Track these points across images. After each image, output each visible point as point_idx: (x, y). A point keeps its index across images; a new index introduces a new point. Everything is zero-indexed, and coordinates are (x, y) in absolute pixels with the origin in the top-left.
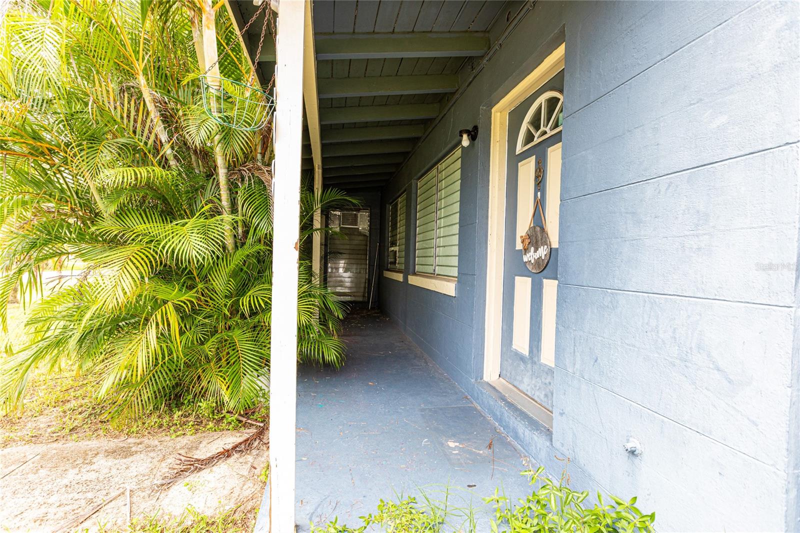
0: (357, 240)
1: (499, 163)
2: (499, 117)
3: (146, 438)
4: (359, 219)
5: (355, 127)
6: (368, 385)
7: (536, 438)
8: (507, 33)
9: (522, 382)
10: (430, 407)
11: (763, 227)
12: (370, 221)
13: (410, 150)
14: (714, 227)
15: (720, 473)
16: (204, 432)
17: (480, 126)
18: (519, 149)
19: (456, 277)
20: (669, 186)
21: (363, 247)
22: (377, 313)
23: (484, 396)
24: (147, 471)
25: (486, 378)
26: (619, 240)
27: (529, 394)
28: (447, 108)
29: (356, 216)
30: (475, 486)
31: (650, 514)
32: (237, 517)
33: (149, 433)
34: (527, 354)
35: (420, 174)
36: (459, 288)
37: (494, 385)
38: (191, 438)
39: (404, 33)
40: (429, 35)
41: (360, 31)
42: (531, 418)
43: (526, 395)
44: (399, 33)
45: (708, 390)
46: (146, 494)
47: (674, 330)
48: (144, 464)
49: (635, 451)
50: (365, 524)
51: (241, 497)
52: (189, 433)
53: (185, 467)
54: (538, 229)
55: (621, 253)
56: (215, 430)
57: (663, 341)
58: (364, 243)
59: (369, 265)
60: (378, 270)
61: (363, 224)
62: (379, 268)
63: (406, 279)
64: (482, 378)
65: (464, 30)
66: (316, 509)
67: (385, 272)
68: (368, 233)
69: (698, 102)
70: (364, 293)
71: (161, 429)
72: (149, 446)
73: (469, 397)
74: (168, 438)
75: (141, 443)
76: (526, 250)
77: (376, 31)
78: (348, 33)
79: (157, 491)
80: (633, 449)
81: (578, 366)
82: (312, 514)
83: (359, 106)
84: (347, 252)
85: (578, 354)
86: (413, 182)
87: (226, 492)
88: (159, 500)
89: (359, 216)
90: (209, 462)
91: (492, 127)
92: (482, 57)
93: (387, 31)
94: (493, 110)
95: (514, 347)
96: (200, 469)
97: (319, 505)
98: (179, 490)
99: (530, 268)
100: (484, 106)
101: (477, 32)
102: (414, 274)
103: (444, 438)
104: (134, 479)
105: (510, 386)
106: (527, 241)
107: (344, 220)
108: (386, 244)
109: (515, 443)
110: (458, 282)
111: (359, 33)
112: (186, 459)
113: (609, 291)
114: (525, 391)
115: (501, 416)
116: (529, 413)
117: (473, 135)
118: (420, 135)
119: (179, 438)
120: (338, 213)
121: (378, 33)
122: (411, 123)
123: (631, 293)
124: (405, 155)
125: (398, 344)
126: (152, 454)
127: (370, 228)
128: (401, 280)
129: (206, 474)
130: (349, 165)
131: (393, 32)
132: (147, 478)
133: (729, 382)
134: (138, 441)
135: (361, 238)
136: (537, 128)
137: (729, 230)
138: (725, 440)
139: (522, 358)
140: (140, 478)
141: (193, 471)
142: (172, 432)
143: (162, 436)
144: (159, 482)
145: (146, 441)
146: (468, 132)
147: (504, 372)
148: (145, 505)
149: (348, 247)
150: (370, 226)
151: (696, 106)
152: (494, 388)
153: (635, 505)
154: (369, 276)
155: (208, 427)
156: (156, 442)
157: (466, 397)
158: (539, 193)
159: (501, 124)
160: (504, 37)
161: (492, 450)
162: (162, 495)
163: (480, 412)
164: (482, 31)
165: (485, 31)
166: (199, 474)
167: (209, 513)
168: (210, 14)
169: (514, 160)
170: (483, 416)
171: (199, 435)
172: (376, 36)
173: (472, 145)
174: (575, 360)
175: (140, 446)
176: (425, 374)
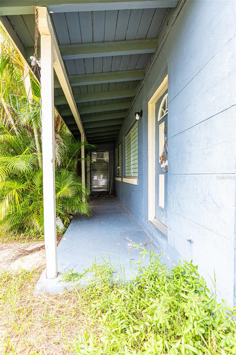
0: (104, 165)
1: (152, 126)
2: (151, 106)
3: (9, 244)
4: (104, 155)
5: (96, 115)
6: (101, 223)
7: (163, 241)
8: (150, 69)
9: (162, 219)
10: (125, 231)
11: (226, 142)
12: (109, 156)
13: (122, 123)
14: (212, 144)
15: (216, 246)
16: (32, 242)
17: (143, 110)
18: (159, 119)
19: (137, 177)
20: (199, 128)
21: (106, 168)
22: (113, 196)
23: (147, 226)
24: (8, 255)
25: (149, 219)
26: (185, 153)
27: (164, 224)
28: (133, 104)
29: (103, 154)
30: (134, 259)
31: (196, 266)
32: (38, 271)
33: (11, 242)
34: (164, 207)
35: (126, 134)
36: (138, 182)
37: (152, 222)
38: (27, 244)
39: (107, 72)
40: (118, 72)
41: (88, 73)
42: (163, 234)
43: (164, 225)
44: (105, 72)
45: (212, 212)
46: (5, 263)
47: (202, 188)
48: (7, 253)
49: (191, 241)
50: (85, 272)
51: (41, 264)
52: (26, 242)
53: (21, 253)
54: (165, 153)
55: (186, 159)
56: (37, 241)
57: (199, 194)
58: (107, 166)
59: (110, 176)
60: (113, 177)
61: (106, 157)
62: (114, 177)
63: (122, 180)
64: (148, 219)
65: (133, 69)
66: (67, 267)
67: (116, 178)
68: (108, 162)
69: (207, 92)
70: (108, 187)
71: (15, 241)
72: (10, 247)
73: (142, 227)
74: (17, 244)
75: (7, 246)
76: (162, 162)
77: (95, 72)
78: (83, 74)
79: (10, 262)
80: (190, 240)
81: (174, 208)
82: (65, 269)
83: (95, 105)
84: (100, 170)
85: (174, 203)
86: (123, 137)
87: (36, 262)
88: (10, 265)
89: (104, 154)
90: (31, 252)
91: (149, 111)
92: (142, 80)
93: (99, 72)
94: (149, 103)
95: (159, 205)
96: (27, 254)
97: (69, 266)
98: (18, 262)
99: (163, 170)
100: (144, 101)
101: (139, 69)
102: (125, 177)
103: (127, 242)
104: (2, 258)
105: (158, 222)
106: (162, 159)
107: (98, 156)
108: (116, 166)
109: (156, 244)
110: (138, 179)
111: (88, 74)
112: (22, 250)
113: (183, 175)
114: (163, 223)
115: (152, 234)
116: (163, 232)
117: (141, 114)
118: (124, 117)
119: (22, 244)
120: (96, 153)
121: (96, 73)
122: (120, 111)
123: (189, 175)
124: (120, 126)
125: (119, 208)
126: (10, 250)
127: (110, 159)
128: (121, 181)
129: (30, 256)
130: (97, 132)
131: (102, 72)
132: (7, 257)
133: (218, 207)
134: (6, 245)
135: (106, 164)
136: (165, 109)
137: (217, 144)
138: (217, 232)
139: (162, 209)
140: (5, 258)
141: (24, 255)
142: (19, 241)
143: (15, 243)
144: (11, 259)
145: (9, 245)
146: (139, 114)
147: (156, 216)
148: (5, 267)
149: (100, 168)
150: (109, 158)
151: (206, 93)
152: (152, 223)
153: (192, 264)
154: (110, 180)
155: (34, 239)
156: (13, 245)
157: (141, 227)
158: (166, 138)
159: (152, 109)
160: (149, 71)
161: (145, 247)
162: (12, 263)
163: (145, 233)
164: (141, 69)
165: (143, 69)
166: (27, 256)
167: (28, 269)
168: (27, 70)
169: (158, 124)
170: (146, 234)
171: (30, 243)
172: (95, 74)
173: (140, 119)
174: (173, 206)
175: (6, 247)
176: (126, 219)
